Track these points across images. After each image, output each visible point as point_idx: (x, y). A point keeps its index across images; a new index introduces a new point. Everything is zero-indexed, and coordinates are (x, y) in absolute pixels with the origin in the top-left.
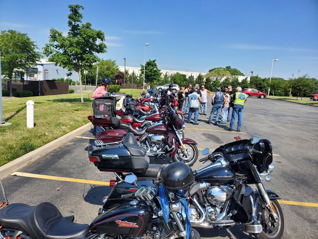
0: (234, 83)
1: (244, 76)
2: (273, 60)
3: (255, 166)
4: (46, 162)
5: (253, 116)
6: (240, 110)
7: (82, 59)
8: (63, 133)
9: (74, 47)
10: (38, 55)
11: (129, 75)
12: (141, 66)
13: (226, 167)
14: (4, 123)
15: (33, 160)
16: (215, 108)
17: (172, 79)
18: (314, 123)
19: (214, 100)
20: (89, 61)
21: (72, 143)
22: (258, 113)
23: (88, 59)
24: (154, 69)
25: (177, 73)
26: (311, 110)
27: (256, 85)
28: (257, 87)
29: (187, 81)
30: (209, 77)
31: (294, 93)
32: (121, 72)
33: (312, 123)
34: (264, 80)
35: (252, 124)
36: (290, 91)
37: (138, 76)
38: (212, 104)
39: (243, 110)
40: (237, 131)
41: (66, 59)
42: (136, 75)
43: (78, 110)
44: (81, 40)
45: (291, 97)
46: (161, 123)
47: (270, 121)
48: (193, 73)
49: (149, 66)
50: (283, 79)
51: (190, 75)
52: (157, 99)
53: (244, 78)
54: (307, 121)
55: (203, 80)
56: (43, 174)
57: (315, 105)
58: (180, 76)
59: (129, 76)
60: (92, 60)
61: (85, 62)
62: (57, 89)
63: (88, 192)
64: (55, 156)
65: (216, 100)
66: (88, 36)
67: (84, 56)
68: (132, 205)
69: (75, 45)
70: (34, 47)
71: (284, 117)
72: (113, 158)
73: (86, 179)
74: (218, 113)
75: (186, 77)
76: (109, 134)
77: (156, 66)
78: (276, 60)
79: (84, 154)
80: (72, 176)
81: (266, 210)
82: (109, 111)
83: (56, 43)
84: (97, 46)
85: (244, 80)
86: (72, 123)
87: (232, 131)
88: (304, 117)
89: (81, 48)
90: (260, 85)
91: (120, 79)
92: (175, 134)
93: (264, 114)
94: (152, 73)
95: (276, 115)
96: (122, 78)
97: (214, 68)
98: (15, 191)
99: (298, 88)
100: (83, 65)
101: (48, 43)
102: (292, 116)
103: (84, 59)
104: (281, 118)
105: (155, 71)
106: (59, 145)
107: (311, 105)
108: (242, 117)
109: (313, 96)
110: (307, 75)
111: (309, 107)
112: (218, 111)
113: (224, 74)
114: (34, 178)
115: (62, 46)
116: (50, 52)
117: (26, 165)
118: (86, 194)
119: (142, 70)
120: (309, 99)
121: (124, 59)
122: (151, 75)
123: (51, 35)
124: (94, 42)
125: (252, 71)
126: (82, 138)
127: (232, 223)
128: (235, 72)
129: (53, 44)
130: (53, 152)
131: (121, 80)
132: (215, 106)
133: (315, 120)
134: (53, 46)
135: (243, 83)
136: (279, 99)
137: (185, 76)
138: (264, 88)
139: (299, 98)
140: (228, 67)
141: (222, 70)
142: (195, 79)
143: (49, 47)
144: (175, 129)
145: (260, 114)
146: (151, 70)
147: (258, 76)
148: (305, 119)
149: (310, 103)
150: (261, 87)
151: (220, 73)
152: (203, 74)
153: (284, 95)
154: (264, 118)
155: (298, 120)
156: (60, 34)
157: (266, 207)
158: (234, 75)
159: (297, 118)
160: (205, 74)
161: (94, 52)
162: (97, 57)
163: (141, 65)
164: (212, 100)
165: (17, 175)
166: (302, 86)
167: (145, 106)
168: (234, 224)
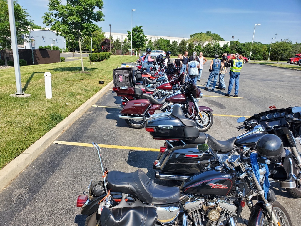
0: (215, 48)
1: (224, 41)
2: (256, 24)
3: (291, 132)
4: (77, 131)
5: (242, 81)
6: (236, 77)
7: (82, 28)
8: (81, 103)
9: (74, 16)
10: (30, 23)
11: (114, 41)
12: (127, 33)
13: (263, 133)
14: (23, 94)
15: (65, 129)
16: (213, 74)
17: (156, 45)
18: (299, 87)
19: (212, 67)
20: (89, 30)
21: (91, 112)
22: (246, 78)
23: (88, 28)
24: (141, 35)
25: (161, 39)
26: (292, 73)
27: (237, 50)
28: (238, 52)
29: (171, 47)
30: (192, 43)
31: (272, 57)
32: (107, 39)
33: (298, 87)
34: (244, 44)
35: (244, 89)
36: (268, 55)
37: (122, 42)
38: (210, 70)
39: (239, 76)
40: (234, 96)
41: (67, 28)
42: (121, 41)
43: (83, 80)
44: (80, 9)
45: (269, 61)
46: (179, 92)
47: (260, 86)
48: (176, 38)
49: (135, 32)
50: (261, 43)
51: (174, 41)
52: (155, 67)
53: (225, 43)
54: (293, 85)
55: (186, 45)
56: (80, 142)
57: (295, 69)
58: (164, 42)
59: (114, 43)
60: (92, 29)
61: (85, 30)
62: (49, 57)
63: (128, 157)
64: (83, 125)
65: (213, 67)
66: (87, 4)
67: (84, 25)
68: (217, 171)
69: (75, 14)
70: (26, 15)
71: (271, 82)
72: (169, 128)
73: (120, 145)
74: (215, 79)
75: (169, 43)
76: (134, 104)
77: (142, 32)
78: (258, 24)
79: (108, 122)
80: (107, 143)
81: (298, 169)
82: (127, 81)
83: (55, 12)
84: (95, 14)
85: (225, 45)
86: (84, 92)
87: (230, 96)
88: (288, 81)
89: (81, 17)
90: (240, 50)
91: (106, 45)
92: (194, 102)
93: (252, 79)
94: (138, 39)
95: (263, 80)
96: (107, 44)
97: (195, 33)
98: (64, 158)
99: (279, 52)
100: (83, 34)
101: (48, 12)
102: (278, 80)
103: (84, 28)
104: (268, 82)
105: (142, 37)
106: (81, 114)
107: (291, 68)
108: (238, 83)
109: (290, 60)
110: (288, 39)
111: (289, 71)
112: (215, 78)
113: (206, 39)
114: (74, 146)
115: (62, 15)
116: (50, 21)
117: (60, 134)
118: (127, 159)
119: (128, 36)
120: (286, 62)
121: (110, 25)
122: (138, 41)
123: (50, 3)
124: (92, 9)
125: (233, 36)
126: (98, 107)
127: (272, 181)
128: (216, 37)
129: (53, 13)
130: (78, 121)
131: (107, 47)
132: (213, 73)
133: (299, 83)
134: (53, 15)
135: (224, 48)
136: (261, 63)
137: (168, 41)
138: (244, 53)
139: (280, 62)
140: (208, 31)
141: (204, 35)
142: (178, 45)
143: (49, 16)
144: (193, 98)
145: (247, 79)
146: (138, 36)
147: (239, 41)
148: (290, 83)
149: (290, 66)
150: (241, 51)
151: (203, 38)
152: (186, 39)
153: (263, 59)
154: (253, 83)
155: (284, 85)
156: (59, 2)
157: (298, 166)
158: (216, 40)
159: (283, 82)
160: (188, 39)
161: (92, 21)
162: (96, 26)
163: (128, 31)
164: (210, 67)
165: (58, 143)
166: (283, 50)
167: (147, 74)
168: (274, 181)
